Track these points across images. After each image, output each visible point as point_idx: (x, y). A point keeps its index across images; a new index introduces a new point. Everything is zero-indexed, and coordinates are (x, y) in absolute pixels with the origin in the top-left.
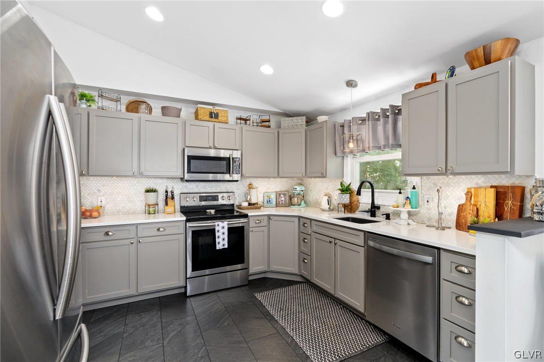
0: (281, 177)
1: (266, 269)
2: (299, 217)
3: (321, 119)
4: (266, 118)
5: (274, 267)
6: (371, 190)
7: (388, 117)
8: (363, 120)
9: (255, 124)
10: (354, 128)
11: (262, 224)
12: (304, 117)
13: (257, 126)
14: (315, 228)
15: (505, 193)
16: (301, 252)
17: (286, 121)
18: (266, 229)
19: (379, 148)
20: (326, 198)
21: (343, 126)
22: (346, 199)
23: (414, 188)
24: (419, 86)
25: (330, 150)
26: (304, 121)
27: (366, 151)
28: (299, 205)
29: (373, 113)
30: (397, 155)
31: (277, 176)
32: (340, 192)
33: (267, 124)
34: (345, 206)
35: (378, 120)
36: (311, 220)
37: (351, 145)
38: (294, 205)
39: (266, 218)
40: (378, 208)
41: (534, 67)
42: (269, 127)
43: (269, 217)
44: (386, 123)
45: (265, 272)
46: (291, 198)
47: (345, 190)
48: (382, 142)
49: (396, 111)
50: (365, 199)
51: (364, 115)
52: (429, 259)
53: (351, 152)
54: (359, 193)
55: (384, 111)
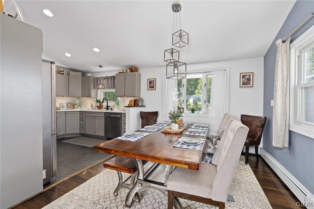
0: (70, 96)
1: (64, 133)
2: (80, 112)
3: (89, 75)
4: (62, 70)
5: (68, 132)
6: (107, 101)
7: (112, 79)
8: (104, 78)
9: (57, 72)
10: (101, 80)
11: (63, 115)
12: (81, 73)
13: (58, 73)
14: (87, 114)
15: (136, 101)
16: (80, 124)
17: (72, 73)
18: (64, 117)
19: (109, 88)
20: (91, 104)
21: (97, 79)
22: (98, 104)
23: (118, 100)
24: (119, 73)
25: (92, 87)
26: (81, 74)
27: (106, 88)
28: (78, 108)
29: (108, 77)
30: (114, 90)
31: (68, 96)
32: (96, 102)
33: (63, 73)
34: (98, 107)
35: (109, 79)
36: (85, 112)
37: (100, 86)
38: (75, 108)
39: (64, 113)
40: (109, 107)
41: (140, 74)
42: (63, 74)
43: (66, 112)
44: (111, 80)
45: (64, 135)
46: (74, 105)
47: (98, 101)
48: (110, 86)
49: (114, 77)
50: (105, 104)
51: (105, 76)
52: (119, 116)
53: (101, 89)
54: (103, 102)
55: (111, 77)
